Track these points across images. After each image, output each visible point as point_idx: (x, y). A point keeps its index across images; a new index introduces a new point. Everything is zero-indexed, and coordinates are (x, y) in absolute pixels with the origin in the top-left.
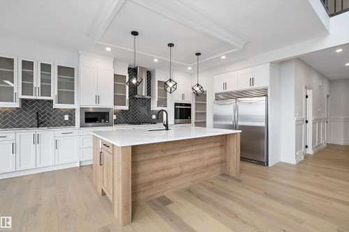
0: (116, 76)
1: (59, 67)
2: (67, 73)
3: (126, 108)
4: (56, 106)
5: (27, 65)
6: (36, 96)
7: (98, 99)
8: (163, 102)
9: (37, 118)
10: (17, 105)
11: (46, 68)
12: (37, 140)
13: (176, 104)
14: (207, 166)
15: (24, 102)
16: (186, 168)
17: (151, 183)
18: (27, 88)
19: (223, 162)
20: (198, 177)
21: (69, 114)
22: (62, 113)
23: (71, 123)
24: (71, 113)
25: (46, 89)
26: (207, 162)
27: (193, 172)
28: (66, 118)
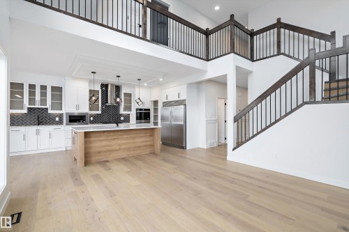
0: (90, 91)
1: (52, 87)
2: (57, 91)
3: (100, 112)
4: (50, 111)
5: (32, 87)
6: (38, 106)
7: (78, 107)
8: (128, 108)
9: (38, 120)
10: (25, 111)
11: (44, 88)
12: (38, 132)
13: (137, 110)
14: (139, 147)
15: (29, 109)
16: (123, 147)
17: (99, 152)
18: (32, 101)
19: (152, 146)
20: (132, 152)
21: (59, 117)
22: (54, 116)
23: (60, 122)
24: (61, 116)
25: (43, 101)
26: (138, 145)
27: (129, 149)
28: (57, 119)
